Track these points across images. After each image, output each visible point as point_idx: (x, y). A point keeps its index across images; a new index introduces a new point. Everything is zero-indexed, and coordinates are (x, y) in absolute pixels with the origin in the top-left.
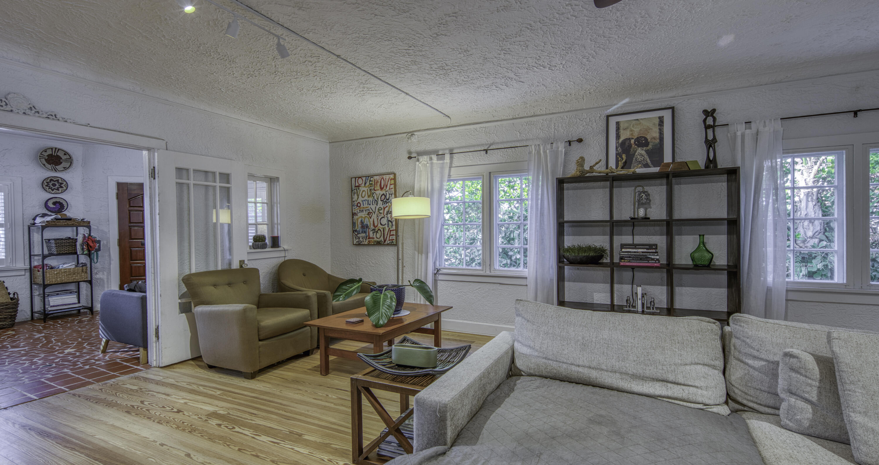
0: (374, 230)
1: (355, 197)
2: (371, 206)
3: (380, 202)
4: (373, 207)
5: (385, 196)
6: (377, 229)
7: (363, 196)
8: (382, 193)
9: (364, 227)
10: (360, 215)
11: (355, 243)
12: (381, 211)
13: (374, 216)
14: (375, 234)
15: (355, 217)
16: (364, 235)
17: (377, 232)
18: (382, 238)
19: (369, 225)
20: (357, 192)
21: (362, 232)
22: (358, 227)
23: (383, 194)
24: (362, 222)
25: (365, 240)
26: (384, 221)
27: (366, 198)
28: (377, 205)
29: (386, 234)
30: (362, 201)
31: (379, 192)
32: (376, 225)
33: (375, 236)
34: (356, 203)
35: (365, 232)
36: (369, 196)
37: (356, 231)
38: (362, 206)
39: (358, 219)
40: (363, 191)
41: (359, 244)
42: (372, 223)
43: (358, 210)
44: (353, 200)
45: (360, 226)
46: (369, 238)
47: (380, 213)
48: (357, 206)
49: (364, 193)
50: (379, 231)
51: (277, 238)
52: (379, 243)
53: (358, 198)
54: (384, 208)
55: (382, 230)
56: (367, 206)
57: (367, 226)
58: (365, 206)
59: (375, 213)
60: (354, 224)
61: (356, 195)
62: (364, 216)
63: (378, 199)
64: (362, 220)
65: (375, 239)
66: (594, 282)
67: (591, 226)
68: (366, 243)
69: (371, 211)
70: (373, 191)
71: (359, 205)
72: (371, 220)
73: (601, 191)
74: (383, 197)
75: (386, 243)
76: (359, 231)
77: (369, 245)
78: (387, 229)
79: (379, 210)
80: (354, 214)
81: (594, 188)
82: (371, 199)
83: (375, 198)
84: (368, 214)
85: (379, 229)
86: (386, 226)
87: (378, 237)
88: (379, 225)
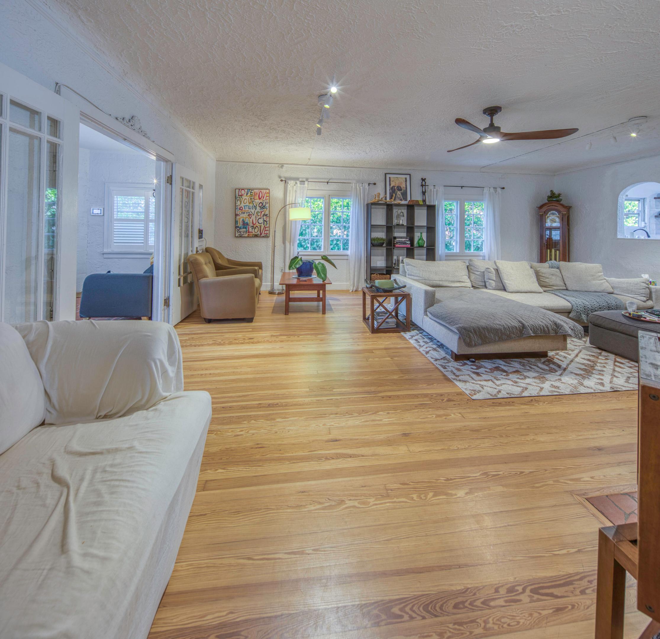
0: (253, 226)
1: (238, 203)
2: (251, 210)
3: (258, 208)
4: (253, 211)
5: (262, 204)
6: (255, 226)
7: (245, 202)
8: (260, 201)
9: (245, 224)
10: (242, 215)
11: (237, 235)
12: (259, 214)
13: (253, 217)
14: (253, 229)
15: (238, 217)
16: (245, 230)
17: (255, 228)
18: (259, 233)
19: (249, 223)
20: (240, 200)
21: (243, 228)
22: (240, 224)
23: (261, 203)
24: (243, 221)
25: (245, 234)
26: (261, 221)
27: (247, 204)
28: (256, 209)
29: (262, 229)
30: (244, 206)
31: (258, 201)
32: (254, 223)
33: (253, 231)
34: (239, 207)
35: (246, 228)
36: (250, 203)
37: (238, 227)
38: (244, 209)
39: (240, 219)
40: (245, 199)
41: (241, 236)
42: (251, 221)
43: (241, 213)
44: (237, 205)
45: (241, 223)
46: (249, 232)
47: (258, 215)
48: (240, 209)
49: (246, 200)
50: (257, 228)
51: (202, 231)
52: (256, 236)
53: (241, 203)
54: (261, 212)
55: (259, 227)
56: (248, 209)
57: (247, 224)
58: (246, 210)
59: (254, 215)
60: (236, 222)
61: (239, 201)
62: (245, 217)
63: (256, 205)
64: (243, 220)
65: (254, 233)
66: (378, 256)
67: (377, 228)
68: (246, 236)
69: (251, 213)
70: (253, 200)
71: (241, 208)
72: (251, 220)
73: (381, 210)
74: (261, 204)
75: (262, 235)
76: (241, 227)
77: (248, 237)
78: (263, 226)
79: (257, 213)
80: (236, 215)
81: (379, 208)
82: (251, 205)
83: (255, 204)
84: (249, 215)
85: (257, 226)
86: (262, 224)
87: (256, 231)
88: (257, 223)
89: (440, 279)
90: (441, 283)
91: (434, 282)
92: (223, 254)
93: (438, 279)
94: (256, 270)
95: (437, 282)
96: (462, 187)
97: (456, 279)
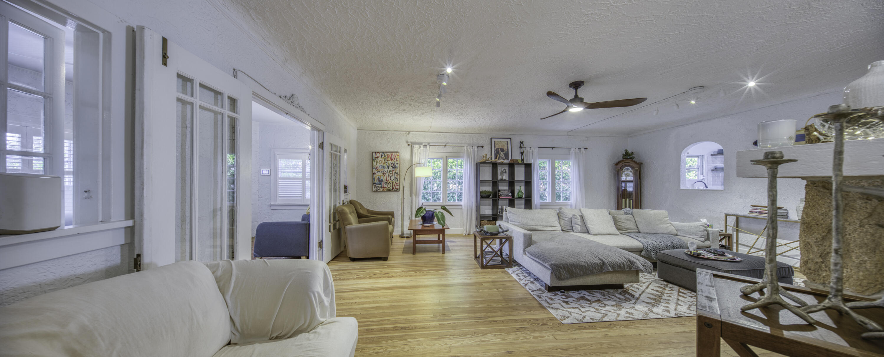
0: (386, 183)
1: (375, 164)
2: (385, 169)
3: (390, 167)
4: (386, 170)
5: (394, 164)
6: (388, 182)
7: (380, 163)
8: (392, 162)
9: (380, 181)
10: (378, 174)
11: (374, 190)
13: (387, 175)
14: (387, 185)
15: (375, 175)
16: (380, 185)
17: (388, 184)
18: (391, 188)
19: (383, 180)
20: (376, 161)
21: (379, 184)
22: (376, 181)
23: (393, 163)
24: (379, 178)
25: (380, 189)
26: (393, 178)
27: (382, 164)
28: (389, 169)
29: (394, 185)
30: (380, 166)
31: (390, 162)
32: (388, 180)
33: (387, 186)
34: (375, 167)
35: (381, 184)
36: (384, 164)
37: (375, 183)
38: (379, 169)
39: (376, 176)
40: (380, 160)
41: (377, 191)
42: (385, 179)
43: (377, 172)
44: (374, 165)
45: (377, 180)
46: (383, 187)
47: (390, 173)
48: (376, 169)
49: (381, 161)
50: (389, 184)
51: (347, 186)
52: (389, 190)
53: (377, 164)
54: (393, 171)
55: (391, 183)
56: (382, 169)
57: (382, 181)
58: (381, 169)
59: (387, 173)
60: (373, 179)
61: (375, 162)
62: (380, 175)
63: (389, 165)
64: (379, 177)
65: (387, 188)
66: (486, 206)
67: (485, 183)
68: (381, 190)
69: (385, 172)
70: (386, 161)
71: (377, 168)
72: (385, 177)
73: (488, 168)
74: (392, 164)
75: (394, 190)
76: (377, 183)
77: (383, 191)
78: (394, 182)
79: (390, 172)
80: (373, 173)
81: (486, 167)
82: (385, 165)
83: (388, 165)
84: (383, 174)
85: (389, 183)
86: (394, 181)
87: (389, 186)
88: (390, 180)
89: (536, 225)
90: (536, 228)
91: (531, 226)
92: (363, 205)
93: (534, 225)
94: (389, 218)
95: (533, 227)
96: (553, 148)
97: (549, 224)
